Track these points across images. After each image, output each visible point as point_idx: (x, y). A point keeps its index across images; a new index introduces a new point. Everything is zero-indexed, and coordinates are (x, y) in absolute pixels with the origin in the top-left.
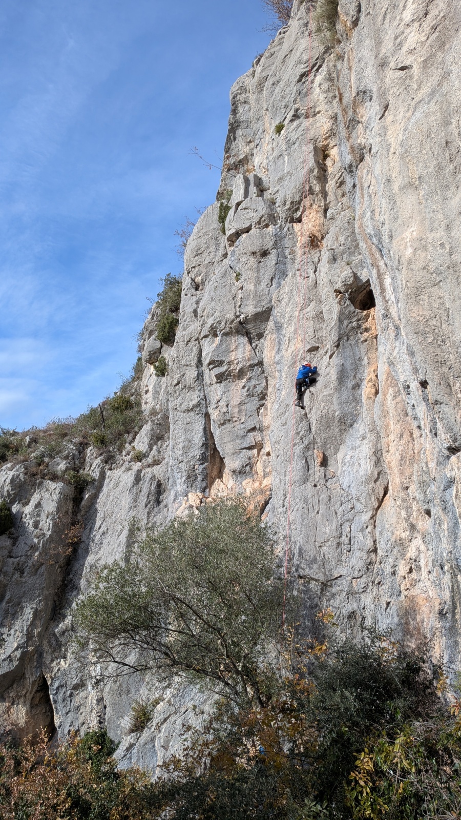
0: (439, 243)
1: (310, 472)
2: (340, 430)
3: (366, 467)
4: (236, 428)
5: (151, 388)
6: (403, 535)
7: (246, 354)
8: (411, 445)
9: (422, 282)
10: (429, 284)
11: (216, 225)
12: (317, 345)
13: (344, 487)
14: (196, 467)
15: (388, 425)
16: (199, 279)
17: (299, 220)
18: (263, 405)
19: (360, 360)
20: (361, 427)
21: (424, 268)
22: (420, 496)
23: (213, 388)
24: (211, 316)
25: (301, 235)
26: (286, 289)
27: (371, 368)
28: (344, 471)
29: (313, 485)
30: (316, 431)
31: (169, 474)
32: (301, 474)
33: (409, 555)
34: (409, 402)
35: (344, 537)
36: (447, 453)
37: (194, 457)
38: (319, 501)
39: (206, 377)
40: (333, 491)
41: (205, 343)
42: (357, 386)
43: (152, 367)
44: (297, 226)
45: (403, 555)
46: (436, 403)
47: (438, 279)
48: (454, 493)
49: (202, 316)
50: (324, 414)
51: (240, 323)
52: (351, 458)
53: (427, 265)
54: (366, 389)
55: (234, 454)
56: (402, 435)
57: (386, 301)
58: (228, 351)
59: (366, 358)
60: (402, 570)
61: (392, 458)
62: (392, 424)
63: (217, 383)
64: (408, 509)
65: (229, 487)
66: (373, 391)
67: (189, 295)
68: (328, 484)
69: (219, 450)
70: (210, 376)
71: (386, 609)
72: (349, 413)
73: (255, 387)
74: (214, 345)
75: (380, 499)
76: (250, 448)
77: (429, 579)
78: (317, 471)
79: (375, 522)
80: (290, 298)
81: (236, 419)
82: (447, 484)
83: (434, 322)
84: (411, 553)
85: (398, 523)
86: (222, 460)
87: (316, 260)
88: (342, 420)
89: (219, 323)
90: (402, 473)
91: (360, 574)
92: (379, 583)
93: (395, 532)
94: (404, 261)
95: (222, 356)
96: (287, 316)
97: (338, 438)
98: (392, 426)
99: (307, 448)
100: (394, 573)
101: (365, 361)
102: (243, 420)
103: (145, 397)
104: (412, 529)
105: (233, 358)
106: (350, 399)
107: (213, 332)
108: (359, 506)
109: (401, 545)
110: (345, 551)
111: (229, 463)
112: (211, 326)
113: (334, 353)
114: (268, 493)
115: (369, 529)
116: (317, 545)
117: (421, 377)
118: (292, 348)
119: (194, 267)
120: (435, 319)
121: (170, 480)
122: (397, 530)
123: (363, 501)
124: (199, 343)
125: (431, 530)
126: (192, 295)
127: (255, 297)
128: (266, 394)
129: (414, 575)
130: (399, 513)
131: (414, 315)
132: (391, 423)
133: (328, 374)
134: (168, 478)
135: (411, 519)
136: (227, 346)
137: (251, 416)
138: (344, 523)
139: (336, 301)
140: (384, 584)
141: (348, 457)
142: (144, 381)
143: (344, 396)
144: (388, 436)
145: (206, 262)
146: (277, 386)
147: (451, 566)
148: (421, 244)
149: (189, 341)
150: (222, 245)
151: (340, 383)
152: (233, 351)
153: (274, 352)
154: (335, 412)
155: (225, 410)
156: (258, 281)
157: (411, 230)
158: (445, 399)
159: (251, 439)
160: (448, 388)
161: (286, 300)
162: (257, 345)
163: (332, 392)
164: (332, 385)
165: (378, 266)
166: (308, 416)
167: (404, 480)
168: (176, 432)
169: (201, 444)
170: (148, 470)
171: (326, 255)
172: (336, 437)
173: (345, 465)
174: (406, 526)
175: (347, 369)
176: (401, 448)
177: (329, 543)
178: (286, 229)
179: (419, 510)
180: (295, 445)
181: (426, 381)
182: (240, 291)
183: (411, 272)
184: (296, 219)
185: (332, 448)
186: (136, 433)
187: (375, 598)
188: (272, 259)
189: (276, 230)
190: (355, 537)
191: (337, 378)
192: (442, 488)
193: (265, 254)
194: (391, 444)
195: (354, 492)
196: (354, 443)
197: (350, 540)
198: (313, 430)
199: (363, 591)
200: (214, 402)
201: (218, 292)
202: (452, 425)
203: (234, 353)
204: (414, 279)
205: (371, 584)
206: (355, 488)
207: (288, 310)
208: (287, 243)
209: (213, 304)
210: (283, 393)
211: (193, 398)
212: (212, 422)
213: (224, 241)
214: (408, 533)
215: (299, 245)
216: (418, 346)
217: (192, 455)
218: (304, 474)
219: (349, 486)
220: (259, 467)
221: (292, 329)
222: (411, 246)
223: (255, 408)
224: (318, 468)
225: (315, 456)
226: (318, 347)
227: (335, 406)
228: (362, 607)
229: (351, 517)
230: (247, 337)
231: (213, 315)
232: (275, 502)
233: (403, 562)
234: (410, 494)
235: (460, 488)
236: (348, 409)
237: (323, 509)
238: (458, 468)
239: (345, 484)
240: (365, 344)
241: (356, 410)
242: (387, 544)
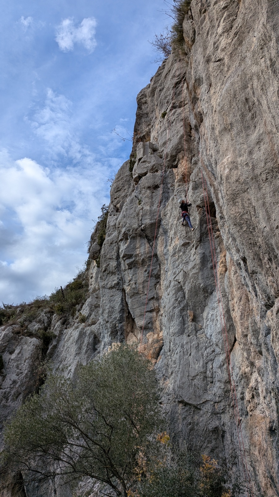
0: (245, 163)
1: (186, 326)
2: (204, 296)
3: (221, 322)
4: (141, 298)
5: (94, 275)
6: (247, 370)
7: (146, 250)
8: (247, 305)
9: (236, 190)
10: (241, 191)
11: (128, 173)
12: (188, 241)
13: (208, 336)
14: (117, 325)
15: (232, 292)
16: (118, 206)
17: (176, 167)
18: (158, 282)
19: (216, 249)
20: (217, 294)
21: (237, 181)
22: (254, 342)
23: (126, 272)
24: (124, 227)
25: (178, 175)
26: (169, 208)
27: (222, 254)
28: (208, 325)
29: (187, 335)
30: (188, 297)
31: (101, 331)
32: (179, 327)
33: (251, 385)
34: (242, 274)
35: (208, 372)
36: (264, 308)
37: (115, 318)
38: (191, 346)
39: (122, 265)
40: (201, 339)
41: (121, 244)
42: (214, 267)
43: (95, 261)
44: (175, 170)
45: (248, 385)
46: (254, 272)
47: (247, 187)
48: (272, 337)
49: (119, 227)
50: (193, 286)
51: (142, 230)
52: (212, 316)
53: (239, 179)
54: (219, 268)
55: (141, 315)
56: (241, 298)
57: (220, 207)
58: (135, 248)
59: (219, 248)
60: (248, 396)
61: (236, 315)
63: (129, 269)
64: (248, 351)
65: (138, 338)
66: (224, 269)
67: (112, 215)
68: (197, 334)
69: (132, 313)
70: (124, 265)
71: (238, 425)
72: (210, 285)
73: (152, 270)
74: (126, 245)
75: (232, 343)
76: (151, 311)
77: (265, 403)
78: (190, 325)
79: (229, 361)
80: (171, 213)
81: (141, 292)
82: (267, 332)
84: (252, 383)
85: (243, 361)
86: (133, 320)
87: (186, 189)
88: (205, 290)
89: (129, 231)
90: (242, 325)
91: (220, 399)
92: (233, 406)
93: (241, 368)
94: (224, 178)
95: (131, 251)
96: (170, 224)
97: (204, 303)
98: (235, 292)
99: (183, 310)
100: (243, 399)
101: (218, 250)
102: (146, 293)
103: (90, 280)
104: (251, 365)
105: (138, 252)
106: (210, 275)
107: (126, 237)
108: (218, 350)
109: (246, 377)
110: (209, 383)
111: (138, 322)
112: (124, 233)
113: (198, 246)
114: (161, 342)
115: (225, 366)
116: (190, 378)
117: (242, 255)
118: (173, 244)
119: (116, 199)
120: (246, 215)
121: (102, 334)
122: (243, 367)
123: (220, 346)
124: (118, 244)
125: (263, 366)
126: (114, 215)
127: (150, 214)
128: (160, 275)
129: (256, 400)
130: (243, 354)
131: (233, 212)
132: (234, 290)
133: (195, 259)
134: (100, 334)
135: (250, 358)
136: (134, 245)
137: (151, 290)
138: (208, 362)
139: (198, 213)
140: (237, 406)
141: (210, 315)
142: (91, 271)
143: (206, 274)
144: (233, 299)
145: (123, 195)
146: (166, 269)
147: (275, 393)
148: (234, 165)
149: (111, 243)
150: (132, 185)
151: (203, 265)
152: (138, 248)
153: (163, 248)
154: (200, 284)
155: (134, 286)
156: (152, 204)
157: (227, 157)
158: (259, 270)
159: (153, 304)
160: (260, 261)
161: (169, 215)
162: (153, 244)
163: (197, 271)
164: (197, 267)
165: (214, 185)
166: (183, 288)
167: (244, 330)
168: (104, 302)
169: (119, 310)
170: (88, 328)
171: (191, 185)
172: (202, 302)
173: (208, 320)
174: (247, 363)
175: (206, 256)
176: (241, 307)
177: (198, 377)
178: (168, 172)
179: (255, 351)
180: (175, 307)
181: (245, 257)
182: (141, 211)
183: (228, 184)
184: (175, 166)
185: (199, 309)
186: (83, 304)
187: (231, 417)
188: (160, 191)
189: (162, 173)
190: (215, 372)
191: (200, 262)
192: (264, 334)
193: (156, 187)
194: (235, 305)
195: (214, 339)
196: (213, 305)
197: (212, 374)
198: (186, 297)
199: (222, 412)
200: (127, 281)
201: (128, 212)
203: (138, 249)
204: (231, 188)
205: (228, 406)
206: (215, 337)
207: (170, 220)
208: (169, 180)
209: (125, 219)
210: (169, 273)
211: (114, 280)
212: (126, 294)
213: (133, 183)
214: (249, 368)
215: (176, 181)
216: (237, 234)
217: (114, 317)
218: (181, 328)
219: (211, 335)
220: (158, 323)
221: (172, 232)
222: (227, 167)
223: (153, 284)
224: (190, 323)
225: (188, 315)
226: (189, 243)
227: (200, 281)
228: (222, 424)
229: (212, 357)
230: (147, 238)
231: (125, 226)
232: (166, 348)
233: (248, 390)
234: (249, 340)
235: (274, 334)
236: (209, 282)
237: (193, 352)
238: (272, 319)
239: (209, 334)
240: (218, 239)
241: (214, 283)
242: (236, 377)
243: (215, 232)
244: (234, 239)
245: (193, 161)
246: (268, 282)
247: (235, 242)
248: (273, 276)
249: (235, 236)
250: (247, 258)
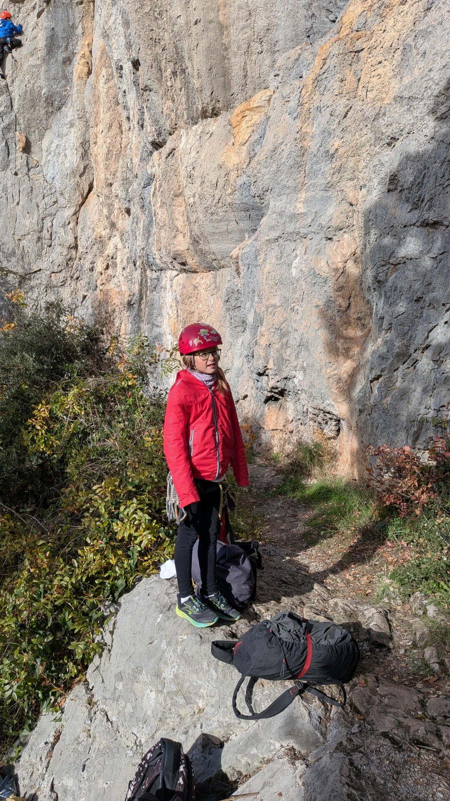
1: (11, 157)
2: (47, 112)
3: (73, 159)
6: (103, 233)
8: (118, 139)
13: (48, 179)
15: (97, 113)
19: (73, 27)
20: (69, 112)
22: (122, 194)
27: (85, 40)
28: (49, 161)
29: (13, 173)
30: (18, 108)
32: (1, 158)
33: (107, 252)
34: (121, 87)
35: (45, 231)
36: (150, 147)
38: (19, 191)
40: (36, 182)
42: (68, 61)
45: (102, 252)
46: (146, 89)
48: (152, 190)
50: (28, 89)
52: (57, 147)
54: (78, 67)
56: (111, 126)
59: (80, 26)
60: (100, 266)
61: (99, 151)
62: (102, 112)
64: (110, 206)
66: (86, 70)
68: (30, 174)
71: (83, 301)
72: (58, 93)
75: (85, 195)
77: (123, 275)
78: (19, 158)
79: (77, 219)
82: (147, 182)
84: (109, 250)
85: (99, 220)
88: (49, 101)
90: (107, 168)
91: (60, 269)
92: (77, 278)
93: (96, 229)
97: (44, 122)
98: (102, 115)
99: (8, 128)
100: (92, 269)
101: (79, 31)
104: (112, 227)
106: (60, 75)
108: (62, 201)
109: (101, 242)
110: (46, 246)
113: (43, 11)
115: (71, 225)
116: (16, 238)
117: (134, 55)
122: (98, 228)
123: (67, 196)
125: (129, 228)
129: (110, 271)
130: (101, 211)
132: (101, 110)
133: (35, 38)
135: (112, 217)
138: (46, 217)
140: (82, 279)
141: (54, 145)
143: (53, 71)
144: (97, 126)
147: (143, 262)
151: (49, 52)
154: (41, 88)
158: (155, 86)
160: (159, 72)
163: (39, 62)
164: (39, 54)
166: (10, 89)
167: (108, 176)
172: (41, 120)
173: (50, 154)
174: (106, 224)
175: (57, 36)
176: (108, 141)
177: (29, 237)
179: (120, 208)
181: (138, 60)
185: (36, 132)
187: (72, 292)
190: (56, 232)
191: (46, 46)
192: (142, 185)
194: (100, 136)
195: (57, 185)
196: (61, 130)
197: (51, 235)
198: (15, 107)
199: (62, 285)
202: (158, 116)
205: (70, 278)
206: (60, 181)
214: (108, 231)
216: (134, 15)
218: (4, 159)
219: (53, 178)
224: (19, 154)
225: (17, 139)
227: (42, 82)
228: (59, 299)
229: (53, 211)
233: (102, 259)
234: (114, 191)
235: (158, 186)
236: (56, 87)
237: (23, 200)
238: (159, 165)
239: (49, 175)
240: (81, 7)
241: (66, 90)
242: (87, 241)
244: (126, 24)
246: (165, 109)
247: (128, 27)
248: (173, 101)
250: (141, 62)
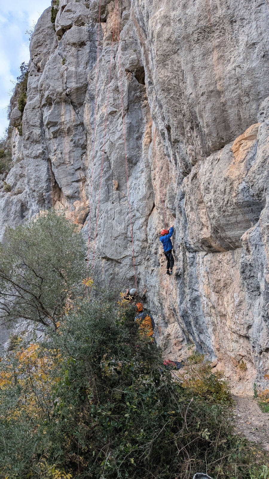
0: (178, 19)
1: (111, 194)
2: (129, 167)
3: (143, 190)
4: (68, 168)
5: (17, 144)
7: (72, 117)
8: (167, 174)
9: (167, 51)
10: (172, 52)
11: (50, 24)
12: (115, 110)
13: (130, 203)
14: (44, 194)
15: (155, 162)
16: (40, 64)
17: (105, 21)
18: (85, 152)
19: (142, 119)
20: (141, 165)
21: (168, 40)
22: (170, 206)
23: (51, 141)
24: (47, 90)
25: (106, 31)
26: (96, 70)
27: (148, 125)
28: (131, 193)
29: (111, 202)
30: (113, 168)
31: (28, 199)
32: (104, 196)
34: (165, 144)
35: (129, 233)
36: (182, 175)
37: (42, 187)
38: (114, 212)
39: (47, 133)
40: (124, 206)
41: (45, 109)
42: (139, 138)
43: (17, 129)
44: (103, 25)
46: (176, 141)
47: (177, 48)
48: (185, 201)
49: (41, 90)
50: (119, 157)
51: (67, 95)
52: (135, 184)
53: (170, 37)
54: (145, 140)
55: (68, 185)
56: (162, 168)
57: (149, 71)
58: (60, 115)
59: (145, 118)
61: (156, 184)
62: (157, 161)
63: (54, 138)
64: (164, 214)
65: (66, 206)
66: (149, 140)
67: (33, 76)
68: (121, 201)
69: (58, 183)
71: (151, 273)
72: (134, 156)
73: (79, 140)
74: (50, 111)
75: (151, 209)
76: (78, 181)
78: (114, 194)
79: (147, 223)
80: (98, 77)
81: (68, 162)
82: (181, 196)
83: (174, 81)
85: (159, 223)
86: (60, 189)
87: (115, 49)
88: (130, 161)
89: (53, 94)
90: (161, 192)
91: (137, 254)
92: (148, 259)
93: (157, 228)
94: (155, 35)
95: (56, 119)
96: (97, 90)
97: (128, 172)
98: (157, 163)
99: (108, 179)
100: (156, 253)
101: (145, 121)
102: (72, 163)
103: (13, 150)
104: (166, 226)
105: (63, 120)
106: (135, 146)
107: (49, 102)
108: (138, 215)
110: (129, 242)
111: (65, 192)
112: (47, 97)
113: (125, 115)
114: (88, 209)
115: (144, 228)
116: (113, 239)
117: (167, 124)
118: (100, 113)
119: (36, 55)
120: (175, 79)
121: (29, 203)
123: (140, 211)
124: (41, 109)
126: (35, 76)
127: (76, 76)
128: (86, 145)
130: (159, 217)
131: (161, 76)
133: (121, 129)
134: (27, 202)
135: (165, 221)
136: (59, 112)
137: (77, 160)
138: (129, 225)
139: (126, 78)
140: (151, 259)
141: (133, 184)
142: (13, 139)
143: (131, 144)
144: (155, 169)
145: (44, 52)
146: (92, 139)
147: (184, 247)
148: (167, 21)
149: (34, 108)
150: (55, 39)
151: (129, 135)
152: (63, 115)
153: (90, 116)
154: (126, 155)
155: (60, 156)
156: (78, 65)
157: (160, 10)
159: (80, 174)
161: (96, 78)
162: (79, 111)
163: (123, 142)
164: (124, 137)
165: (144, 44)
166: (109, 158)
167: (162, 197)
168: (29, 171)
169: (46, 180)
170: (14, 196)
171: (121, 44)
172: (126, 172)
173: (131, 189)
174: (163, 225)
175: (133, 126)
176: (161, 176)
177: (120, 237)
178: (96, 27)
179: (170, 215)
180: (100, 177)
181: (169, 126)
182: (66, 72)
183: (159, 43)
184: (103, 19)
185: (124, 179)
186: (7, 173)
187: (146, 268)
188: (87, 49)
189: (89, 27)
190: (135, 233)
191: (127, 132)
192: (179, 199)
193: (82, 44)
194: (157, 174)
195: (135, 206)
196: (137, 175)
197: (132, 234)
198: (112, 167)
199: (139, 264)
200: (53, 151)
201: (50, 73)
202: (184, 156)
203: (63, 117)
204: (161, 48)
205: (143, 260)
206: (136, 203)
207: (98, 85)
208: (97, 38)
209: (48, 81)
210: (95, 144)
211: (38, 149)
212: (52, 164)
213: (56, 37)
215: (104, 38)
216: (164, 100)
217: (40, 186)
218: (106, 195)
219: (133, 202)
220: (84, 193)
221: (99, 99)
222: (160, 22)
223: (80, 155)
224: (114, 192)
225: (113, 184)
226: (116, 111)
227: (126, 152)
228: (138, 273)
229: (133, 221)
230: (72, 105)
231: (48, 89)
232: (91, 215)
234: (166, 205)
235: (188, 198)
236: (134, 153)
237: (117, 216)
238: (187, 185)
239: (131, 201)
240: (145, 108)
241: (138, 154)
242: (153, 236)
243: (143, 101)
244: (161, 107)
245: (123, 15)
246: (188, 150)
247: (162, 108)
248: (193, 145)
249: (162, 103)
250: (171, 126)
